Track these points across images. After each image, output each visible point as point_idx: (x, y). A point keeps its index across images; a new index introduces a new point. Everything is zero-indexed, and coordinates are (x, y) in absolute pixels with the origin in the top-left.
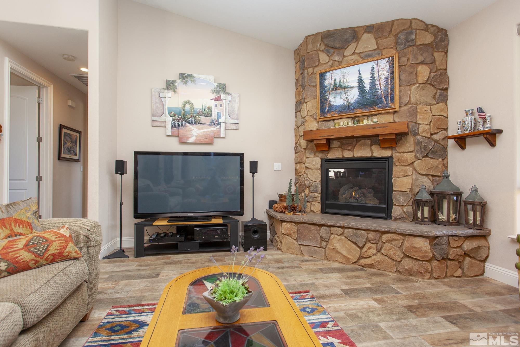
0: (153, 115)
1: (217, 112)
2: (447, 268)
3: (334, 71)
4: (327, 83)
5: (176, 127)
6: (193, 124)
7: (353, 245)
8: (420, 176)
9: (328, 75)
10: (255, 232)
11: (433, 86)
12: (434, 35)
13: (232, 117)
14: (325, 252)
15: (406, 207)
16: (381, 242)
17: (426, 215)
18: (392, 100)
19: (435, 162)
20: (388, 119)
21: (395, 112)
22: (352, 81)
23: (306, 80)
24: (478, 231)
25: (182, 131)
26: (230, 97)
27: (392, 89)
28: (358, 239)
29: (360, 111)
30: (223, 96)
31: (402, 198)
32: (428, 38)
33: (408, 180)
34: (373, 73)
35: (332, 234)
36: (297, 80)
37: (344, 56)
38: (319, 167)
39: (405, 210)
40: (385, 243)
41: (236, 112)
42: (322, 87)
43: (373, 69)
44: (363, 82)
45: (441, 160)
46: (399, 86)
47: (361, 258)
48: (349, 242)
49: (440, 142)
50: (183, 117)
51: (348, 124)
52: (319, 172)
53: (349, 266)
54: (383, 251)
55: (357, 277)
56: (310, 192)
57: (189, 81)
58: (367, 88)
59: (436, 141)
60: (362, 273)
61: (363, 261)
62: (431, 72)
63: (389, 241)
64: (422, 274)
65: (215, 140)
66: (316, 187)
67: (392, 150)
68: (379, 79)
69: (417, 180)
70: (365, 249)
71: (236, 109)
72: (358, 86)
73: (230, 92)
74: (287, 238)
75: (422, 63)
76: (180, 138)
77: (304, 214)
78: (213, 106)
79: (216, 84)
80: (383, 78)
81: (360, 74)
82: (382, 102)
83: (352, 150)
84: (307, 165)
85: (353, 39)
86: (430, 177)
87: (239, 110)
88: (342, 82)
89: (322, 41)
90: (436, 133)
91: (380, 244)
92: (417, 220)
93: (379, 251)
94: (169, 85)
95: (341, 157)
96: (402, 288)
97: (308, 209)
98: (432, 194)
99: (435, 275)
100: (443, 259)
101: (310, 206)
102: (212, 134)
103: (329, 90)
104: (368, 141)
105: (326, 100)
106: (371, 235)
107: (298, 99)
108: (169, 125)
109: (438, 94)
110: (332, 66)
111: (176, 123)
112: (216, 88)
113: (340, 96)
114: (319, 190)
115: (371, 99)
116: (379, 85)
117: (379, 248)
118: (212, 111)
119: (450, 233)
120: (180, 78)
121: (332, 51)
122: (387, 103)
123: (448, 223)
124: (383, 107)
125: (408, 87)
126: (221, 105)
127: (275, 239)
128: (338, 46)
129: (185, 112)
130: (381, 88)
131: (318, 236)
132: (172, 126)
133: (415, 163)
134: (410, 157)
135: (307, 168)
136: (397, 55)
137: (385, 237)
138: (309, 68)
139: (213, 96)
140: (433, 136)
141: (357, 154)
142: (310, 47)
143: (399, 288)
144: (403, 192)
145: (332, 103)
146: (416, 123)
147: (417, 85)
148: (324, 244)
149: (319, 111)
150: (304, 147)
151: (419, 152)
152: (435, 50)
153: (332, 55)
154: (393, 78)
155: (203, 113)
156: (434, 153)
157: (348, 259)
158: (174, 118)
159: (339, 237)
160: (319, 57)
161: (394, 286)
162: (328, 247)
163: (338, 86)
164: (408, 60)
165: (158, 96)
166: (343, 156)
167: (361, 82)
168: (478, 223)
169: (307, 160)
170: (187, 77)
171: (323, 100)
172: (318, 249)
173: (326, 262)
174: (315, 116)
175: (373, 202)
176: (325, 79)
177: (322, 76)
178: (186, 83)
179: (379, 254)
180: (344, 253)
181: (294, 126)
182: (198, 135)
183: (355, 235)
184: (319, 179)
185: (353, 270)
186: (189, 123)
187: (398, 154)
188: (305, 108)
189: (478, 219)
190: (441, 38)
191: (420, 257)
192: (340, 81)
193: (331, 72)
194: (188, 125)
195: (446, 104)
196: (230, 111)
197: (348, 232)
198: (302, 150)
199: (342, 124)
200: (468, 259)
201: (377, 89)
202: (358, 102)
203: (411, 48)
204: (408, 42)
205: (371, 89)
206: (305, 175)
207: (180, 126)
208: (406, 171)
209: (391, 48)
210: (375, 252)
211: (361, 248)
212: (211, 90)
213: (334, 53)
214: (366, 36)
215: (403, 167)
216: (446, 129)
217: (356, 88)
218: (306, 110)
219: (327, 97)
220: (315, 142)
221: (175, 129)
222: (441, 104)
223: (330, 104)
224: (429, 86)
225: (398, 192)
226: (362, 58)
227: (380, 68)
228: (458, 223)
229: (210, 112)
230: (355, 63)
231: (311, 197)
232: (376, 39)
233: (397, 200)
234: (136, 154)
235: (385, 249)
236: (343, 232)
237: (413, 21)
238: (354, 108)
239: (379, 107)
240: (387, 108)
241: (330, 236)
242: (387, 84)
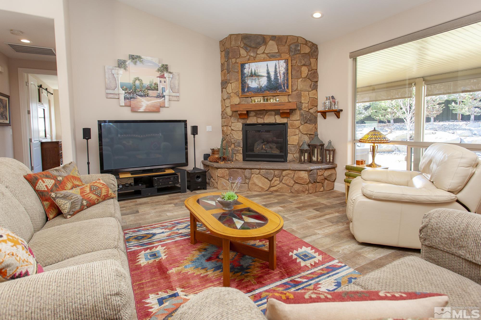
0: (107, 89)
1: (162, 87)
2: (316, 187)
3: (250, 64)
4: (246, 71)
5: (128, 99)
6: (142, 96)
7: (266, 180)
8: (303, 135)
9: (247, 66)
10: (198, 177)
11: (310, 79)
12: (310, 48)
13: (173, 91)
14: (248, 186)
15: (295, 154)
16: (282, 176)
17: (306, 158)
18: (287, 87)
19: (311, 126)
20: (284, 99)
21: (289, 95)
22: (262, 71)
23: (231, 67)
24: (331, 165)
25: (133, 102)
26: (172, 75)
27: (287, 80)
28: (269, 175)
29: (268, 92)
30: (166, 75)
31: (293, 149)
32: (307, 50)
33: (296, 137)
34: (276, 69)
35: (253, 174)
36: (222, 65)
37: (257, 54)
38: (241, 129)
39: (295, 156)
40: (284, 176)
41: (177, 88)
42: (243, 74)
43: (276, 66)
44: (270, 74)
45: (314, 125)
46: (292, 79)
47: (270, 187)
48: (263, 178)
49: (313, 114)
50: (134, 91)
51: (261, 101)
52: (241, 133)
53: (263, 193)
54: (283, 181)
55: (269, 198)
56: (235, 147)
57: (138, 61)
58: (273, 78)
59: (311, 114)
60: (272, 195)
61: (272, 189)
62: (309, 71)
63: (287, 175)
64: (304, 192)
65: (161, 109)
66: (239, 143)
67: (287, 119)
68: (280, 73)
69: (301, 137)
70: (273, 181)
71: (177, 85)
72: (266, 75)
73: (171, 71)
74: (221, 180)
75: (304, 65)
76: (132, 108)
77: (232, 163)
78: (159, 83)
79: (160, 65)
80: (282, 72)
81: (268, 68)
82: (281, 88)
83: (263, 118)
84: (232, 128)
85: (263, 43)
86: (308, 135)
87: (179, 86)
88: (256, 72)
89: (242, 40)
90: (311, 109)
91: (281, 177)
92: (301, 161)
93: (281, 181)
94: (121, 64)
95: (256, 122)
97: (234, 159)
98: (309, 145)
99: (310, 192)
100: (314, 182)
101: (235, 157)
102: (159, 104)
103: (247, 77)
104: (273, 113)
105: (245, 83)
106: (277, 172)
107: (223, 78)
108: (122, 97)
109: (313, 85)
110: (249, 60)
111: (128, 96)
112: (161, 68)
113: (255, 82)
114: (242, 146)
115: (275, 86)
116: (279, 77)
117: (281, 180)
118: (158, 87)
119: (318, 167)
120: (130, 59)
121: (249, 48)
122: (285, 89)
123: (317, 162)
124: (282, 91)
125: (296, 80)
126: (165, 82)
127: (211, 181)
128: (253, 46)
129: (135, 86)
130: (281, 78)
131: (243, 176)
132: (125, 97)
133: (300, 127)
134: (297, 123)
135: (232, 130)
136: (290, 59)
137: (284, 173)
138: (233, 58)
139: (158, 74)
140: (310, 110)
141: (266, 120)
142: (233, 43)
143: (293, 200)
144: (294, 145)
145: (250, 85)
146: (301, 102)
147: (301, 79)
148: (247, 181)
149: (240, 90)
150: (230, 115)
151: (303, 120)
152: (311, 57)
153: (249, 51)
154: (288, 73)
155: (150, 88)
156: (310, 120)
157: (262, 189)
158: (126, 91)
159: (257, 176)
160: (240, 52)
161: (290, 200)
162: (250, 182)
163: (253, 74)
164: (296, 62)
165: (111, 73)
166: (257, 122)
167: (268, 73)
168: (331, 161)
169: (233, 124)
170: (136, 58)
171: (243, 83)
172: (244, 184)
173: (249, 192)
174: (237, 93)
175: (276, 152)
176: (245, 69)
177: (243, 66)
178: (135, 63)
179: (281, 183)
180: (260, 185)
181: (220, 99)
182: (147, 106)
183: (267, 173)
184: (241, 138)
185: (266, 195)
186: (140, 96)
187: (291, 121)
188: (230, 87)
189: (331, 159)
190: (314, 50)
191: (303, 182)
192: (255, 71)
193: (249, 64)
194: (138, 97)
195: (317, 91)
196: (172, 87)
197: (262, 171)
198: (228, 117)
199: (256, 101)
200: (326, 181)
201: (278, 79)
202: (267, 87)
203: (298, 55)
204: (296, 51)
205: (275, 79)
206: (231, 135)
207: (131, 98)
208: (295, 132)
209: (287, 53)
210: (278, 182)
211: (271, 181)
212: (156, 69)
213: (250, 50)
214: (271, 42)
215: (293, 130)
216: (317, 106)
217: (265, 77)
218: (231, 88)
219: (246, 81)
220: (239, 112)
221: (127, 100)
222: (314, 91)
223: (248, 86)
224: (307, 79)
225: (291, 145)
226: (268, 56)
227: (280, 65)
228: (322, 162)
229: (157, 88)
230: (264, 60)
231: (235, 150)
232: (277, 45)
233: (291, 150)
234: (100, 122)
235: (284, 180)
236: (260, 172)
237: (299, 38)
238: (264, 90)
239: (280, 91)
240: (285, 92)
241: (251, 176)
242: (284, 77)
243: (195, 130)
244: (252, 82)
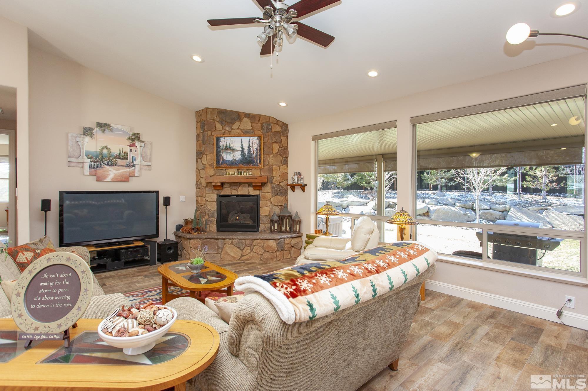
0: (69, 157)
1: (132, 156)
2: (284, 255)
3: (226, 138)
4: (221, 144)
5: (93, 168)
6: (110, 165)
7: (238, 249)
8: (273, 206)
9: (222, 139)
10: (170, 249)
11: (281, 155)
12: (281, 127)
13: (145, 160)
14: (221, 256)
15: (267, 224)
16: (253, 245)
17: (276, 228)
18: (260, 162)
19: (281, 198)
20: (257, 173)
21: (261, 169)
22: (237, 146)
23: (206, 139)
24: (298, 234)
25: (99, 171)
26: (143, 144)
27: (260, 155)
28: (240, 245)
29: (242, 166)
30: (137, 143)
31: (265, 219)
32: (278, 129)
33: (268, 209)
34: (249, 144)
35: (225, 244)
36: (198, 135)
37: (232, 129)
38: (215, 200)
39: (266, 226)
40: (255, 245)
41: (149, 157)
42: (218, 146)
43: (249, 142)
44: (244, 148)
45: (284, 197)
46: (264, 154)
47: (242, 256)
48: (236, 248)
49: (284, 187)
50: (100, 159)
51: (235, 174)
52: (216, 204)
53: (235, 262)
55: (239, 266)
56: (209, 217)
57: (107, 130)
58: (246, 152)
59: (282, 187)
60: (243, 264)
61: (243, 258)
62: (280, 147)
63: (257, 245)
64: (272, 259)
65: (130, 178)
66: (213, 214)
67: (260, 191)
68: (253, 148)
69: (272, 209)
70: (244, 251)
71: (149, 154)
72: (241, 150)
73: (143, 140)
74: (194, 250)
75: (275, 142)
76: (98, 177)
77: (206, 233)
78: (129, 152)
79: (131, 134)
80: (255, 148)
81: (242, 143)
82: (254, 162)
83: (237, 190)
84: (207, 199)
85: (238, 119)
86: (279, 207)
87: (151, 155)
88: (231, 145)
89: (217, 114)
90: (282, 182)
91: (252, 246)
92: (272, 231)
93: (252, 250)
94: (87, 132)
95: (230, 194)
96: (262, 267)
97: (208, 230)
98: (279, 216)
99: (278, 259)
100: (282, 250)
101: (209, 227)
102: (128, 174)
103: (222, 149)
104: (247, 185)
105: (220, 155)
106: (248, 242)
107: (199, 149)
108: (87, 166)
109: (283, 160)
110: (224, 134)
111: (93, 164)
112: (132, 137)
113: (230, 155)
114: (216, 216)
115: (248, 160)
116: (252, 152)
117: (252, 249)
118: (127, 156)
119: (285, 236)
120: (97, 127)
121: (224, 123)
122: (257, 163)
123: (286, 232)
124: (255, 165)
125: (268, 155)
126: (136, 151)
127: (184, 253)
128: (228, 121)
129: (103, 155)
130: (254, 153)
131: (216, 246)
132: (90, 166)
133: (271, 199)
134: (269, 195)
135: (206, 200)
136: (262, 136)
137: (255, 242)
138: (209, 131)
139: (129, 143)
140: (280, 184)
141: (240, 192)
142: (209, 116)
143: (261, 267)
144: (265, 216)
145: (224, 158)
146: (272, 176)
147: (272, 155)
148: (220, 251)
149: (215, 162)
151: (273, 193)
152: (282, 135)
153: (225, 126)
154: (260, 149)
155: (119, 156)
156: (281, 193)
157: (234, 258)
158: (92, 160)
159: (229, 245)
160: (215, 125)
161: (258, 267)
162: (222, 252)
163: (228, 147)
164: (268, 139)
165: (75, 140)
166: (231, 194)
167: (242, 148)
168: (298, 230)
169: (207, 195)
170: (104, 126)
171: (218, 156)
172: (216, 254)
173: (221, 262)
174: (212, 164)
175: (249, 222)
176: (220, 142)
177: (218, 139)
178: (104, 131)
179: (252, 252)
180: (232, 254)
181: (195, 168)
182: (115, 175)
183: (239, 243)
184: (216, 208)
185: (238, 263)
186: (107, 165)
187: (263, 194)
188: (206, 158)
189: (298, 228)
190: (285, 129)
191: (271, 250)
193: (224, 138)
194: (106, 166)
195: (287, 166)
196: (143, 156)
197: (235, 241)
198: (203, 187)
199: (231, 173)
200: (293, 249)
201: (251, 154)
202: (241, 160)
203: (269, 133)
204: (268, 129)
205: (248, 153)
206: (205, 205)
207: (97, 167)
208: (267, 204)
209: (259, 131)
210: (250, 251)
211: (242, 250)
212: (127, 138)
213: (226, 125)
214: (245, 119)
215: (265, 201)
216: (287, 180)
217: (240, 151)
218: (206, 160)
220: (213, 184)
221: (93, 169)
222: (285, 166)
223: (223, 158)
224: (278, 155)
225: (263, 216)
226: (243, 133)
227: (253, 142)
228: (290, 232)
229: (126, 156)
230: (239, 135)
231: (209, 221)
232: (251, 123)
233: (263, 220)
234: (61, 193)
235: (255, 249)
236: (232, 242)
237: (270, 118)
238: (238, 164)
239: (253, 165)
240: (257, 166)
241: (224, 245)
242: (257, 152)
243: (167, 201)
244: (227, 155)
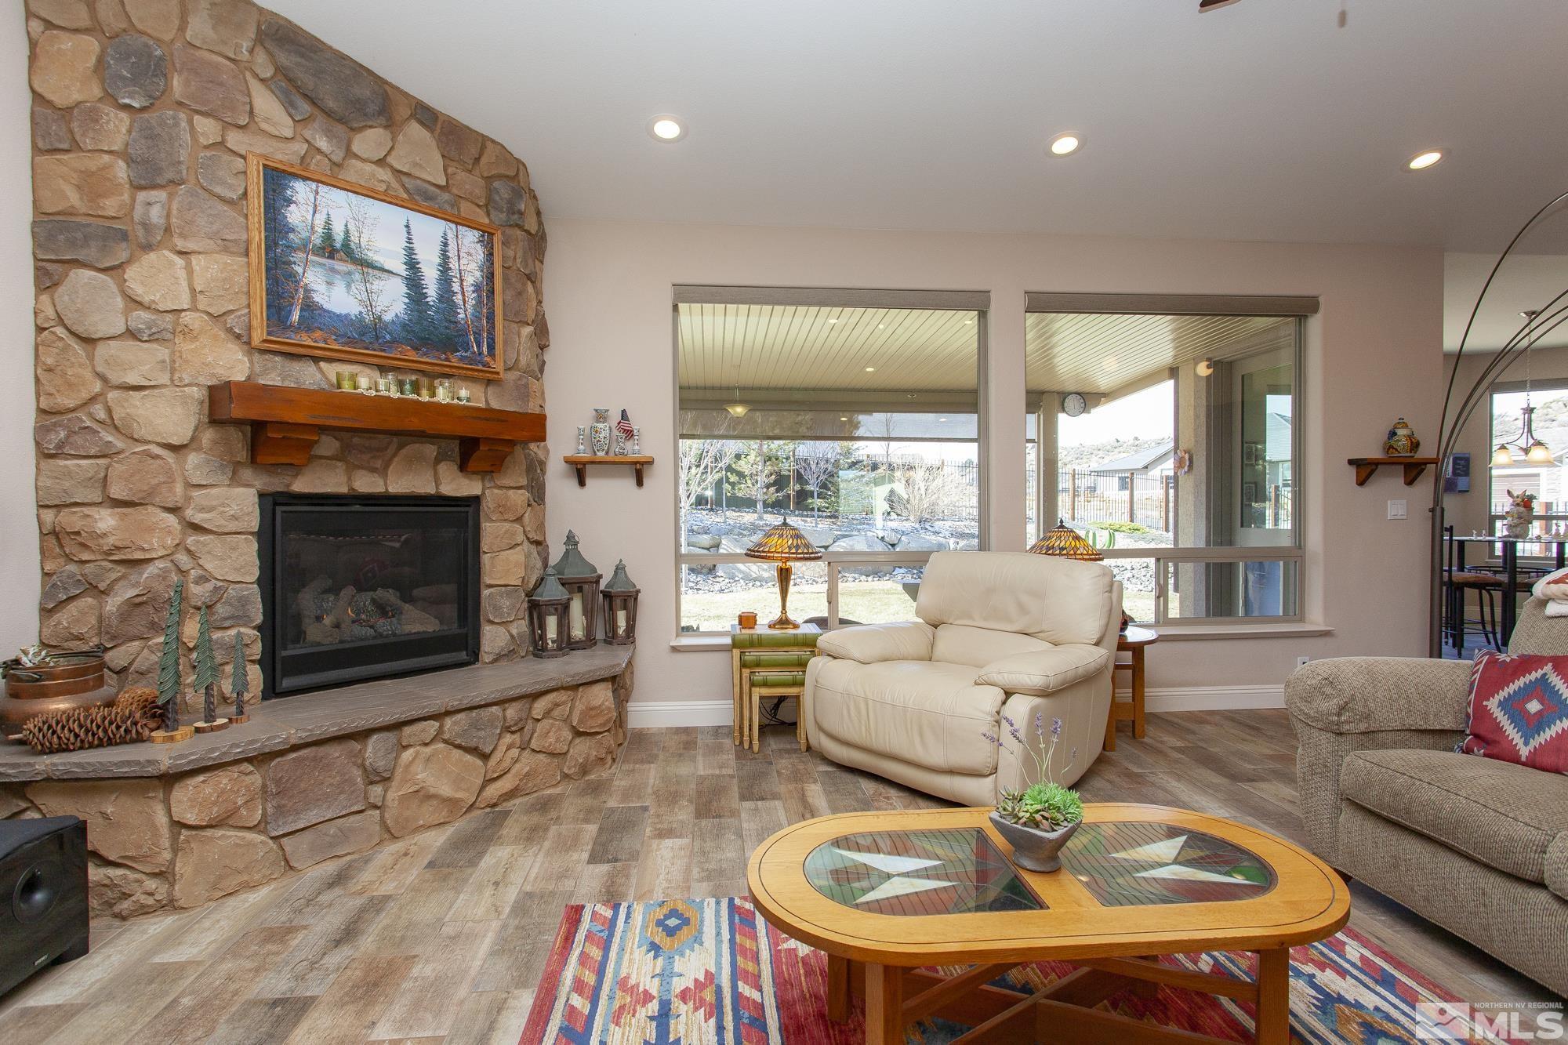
3: (320, 188)
4: (295, 216)
7: (468, 757)
8: (529, 544)
9: (301, 191)
12: (537, 220)
14: (382, 817)
15: (515, 624)
16: (530, 722)
17: (553, 636)
18: (491, 348)
21: (490, 382)
27: (491, 318)
28: (482, 734)
29: (412, 355)
31: (505, 603)
33: (517, 556)
34: (445, 256)
35: (406, 747)
37: (349, 153)
38: (249, 524)
39: (514, 632)
40: (538, 720)
42: (276, 222)
43: (446, 244)
44: (418, 270)
45: (543, 507)
46: (504, 318)
47: (486, 785)
48: (457, 753)
54: (534, 744)
58: (432, 292)
61: (493, 791)
63: (547, 714)
67: (483, 480)
68: (462, 281)
70: (496, 756)
72: (404, 273)
75: (530, 277)
77: (241, 718)
80: (470, 280)
81: (409, 240)
82: (466, 347)
83: (383, 472)
84: (193, 516)
85: (380, 113)
88: (354, 238)
89: (258, 38)
91: (528, 727)
93: (526, 746)
95: (344, 490)
103: (303, 248)
105: (292, 277)
106: (513, 712)
110: (308, 163)
115: (442, 330)
116: (460, 296)
117: (526, 738)
121: (303, 104)
122: (480, 353)
123: (583, 645)
124: (469, 362)
125: (516, 326)
128: (331, 104)
130: (466, 306)
131: (358, 772)
133: (526, 515)
134: (519, 500)
135: (191, 528)
137: (540, 706)
138: (201, 115)
141: (397, 483)
144: (509, 588)
145: (317, 298)
147: (528, 329)
148: (377, 790)
149: (259, 308)
150: (161, 439)
152: (536, 254)
153: (308, 122)
154: (492, 292)
157: (451, 803)
159: (428, 750)
160: (248, 96)
161: (615, 804)
162: (391, 796)
163: (338, 245)
166: (350, 490)
167: (412, 264)
168: (620, 631)
169: (195, 495)
171: (280, 278)
172: (357, 817)
173: (393, 847)
174: (235, 320)
176: (289, 202)
177: (274, 181)
179: (526, 753)
180: (446, 790)
183: (475, 725)
185: (493, 824)
187: (496, 491)
188: (182, 273)
189: (622, 623)
190: (542, 231)
192: (347, 232)
193: (311, 185)
197: (453, 724)
198: (140, 448)
199: (363, 383)
201: (455, 305)
202: (404, 326)
203: (518, 231)
204: (513, 213)
205: (441, 298)
206: (182, 558)
208: (512, 535)
209: (479, 206)
210: (518, 752)
211: (488, 757)
213: (312, 118)
214: (415, 129)
215: (507, 525)
218: (184, 283)
219: (300, 270)
222: (541, 381)
223: (307, 297)
224: (535, 333)
225: (499, 588)
226: (407, 190)
227: (463, 250)
230: (390, 198)
231: (220, 644)
232: (443, 156)
233: (497, 608)
235: (539, 736)
236: (440, 731)
237: (521, 166)
238: (394, 341)
239: (462, 359)
240: (480, 367)
241: (397, 758)
242: (479, 302)
244: (329, 283)
